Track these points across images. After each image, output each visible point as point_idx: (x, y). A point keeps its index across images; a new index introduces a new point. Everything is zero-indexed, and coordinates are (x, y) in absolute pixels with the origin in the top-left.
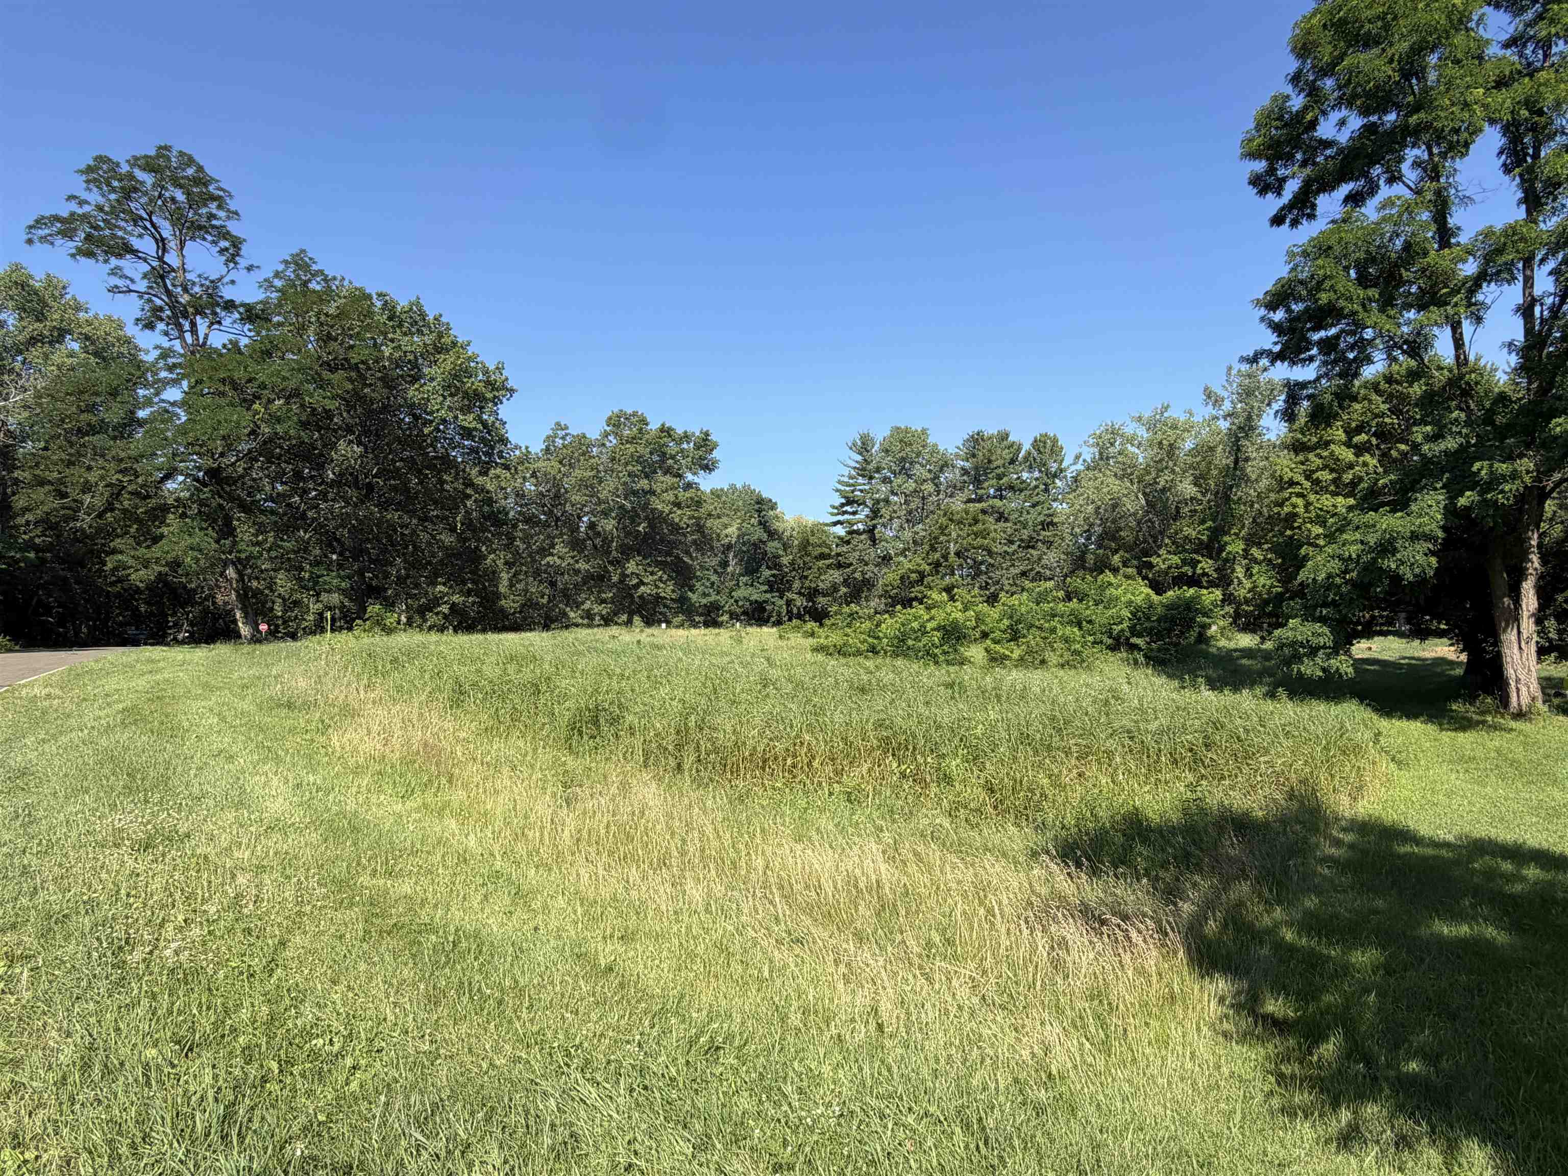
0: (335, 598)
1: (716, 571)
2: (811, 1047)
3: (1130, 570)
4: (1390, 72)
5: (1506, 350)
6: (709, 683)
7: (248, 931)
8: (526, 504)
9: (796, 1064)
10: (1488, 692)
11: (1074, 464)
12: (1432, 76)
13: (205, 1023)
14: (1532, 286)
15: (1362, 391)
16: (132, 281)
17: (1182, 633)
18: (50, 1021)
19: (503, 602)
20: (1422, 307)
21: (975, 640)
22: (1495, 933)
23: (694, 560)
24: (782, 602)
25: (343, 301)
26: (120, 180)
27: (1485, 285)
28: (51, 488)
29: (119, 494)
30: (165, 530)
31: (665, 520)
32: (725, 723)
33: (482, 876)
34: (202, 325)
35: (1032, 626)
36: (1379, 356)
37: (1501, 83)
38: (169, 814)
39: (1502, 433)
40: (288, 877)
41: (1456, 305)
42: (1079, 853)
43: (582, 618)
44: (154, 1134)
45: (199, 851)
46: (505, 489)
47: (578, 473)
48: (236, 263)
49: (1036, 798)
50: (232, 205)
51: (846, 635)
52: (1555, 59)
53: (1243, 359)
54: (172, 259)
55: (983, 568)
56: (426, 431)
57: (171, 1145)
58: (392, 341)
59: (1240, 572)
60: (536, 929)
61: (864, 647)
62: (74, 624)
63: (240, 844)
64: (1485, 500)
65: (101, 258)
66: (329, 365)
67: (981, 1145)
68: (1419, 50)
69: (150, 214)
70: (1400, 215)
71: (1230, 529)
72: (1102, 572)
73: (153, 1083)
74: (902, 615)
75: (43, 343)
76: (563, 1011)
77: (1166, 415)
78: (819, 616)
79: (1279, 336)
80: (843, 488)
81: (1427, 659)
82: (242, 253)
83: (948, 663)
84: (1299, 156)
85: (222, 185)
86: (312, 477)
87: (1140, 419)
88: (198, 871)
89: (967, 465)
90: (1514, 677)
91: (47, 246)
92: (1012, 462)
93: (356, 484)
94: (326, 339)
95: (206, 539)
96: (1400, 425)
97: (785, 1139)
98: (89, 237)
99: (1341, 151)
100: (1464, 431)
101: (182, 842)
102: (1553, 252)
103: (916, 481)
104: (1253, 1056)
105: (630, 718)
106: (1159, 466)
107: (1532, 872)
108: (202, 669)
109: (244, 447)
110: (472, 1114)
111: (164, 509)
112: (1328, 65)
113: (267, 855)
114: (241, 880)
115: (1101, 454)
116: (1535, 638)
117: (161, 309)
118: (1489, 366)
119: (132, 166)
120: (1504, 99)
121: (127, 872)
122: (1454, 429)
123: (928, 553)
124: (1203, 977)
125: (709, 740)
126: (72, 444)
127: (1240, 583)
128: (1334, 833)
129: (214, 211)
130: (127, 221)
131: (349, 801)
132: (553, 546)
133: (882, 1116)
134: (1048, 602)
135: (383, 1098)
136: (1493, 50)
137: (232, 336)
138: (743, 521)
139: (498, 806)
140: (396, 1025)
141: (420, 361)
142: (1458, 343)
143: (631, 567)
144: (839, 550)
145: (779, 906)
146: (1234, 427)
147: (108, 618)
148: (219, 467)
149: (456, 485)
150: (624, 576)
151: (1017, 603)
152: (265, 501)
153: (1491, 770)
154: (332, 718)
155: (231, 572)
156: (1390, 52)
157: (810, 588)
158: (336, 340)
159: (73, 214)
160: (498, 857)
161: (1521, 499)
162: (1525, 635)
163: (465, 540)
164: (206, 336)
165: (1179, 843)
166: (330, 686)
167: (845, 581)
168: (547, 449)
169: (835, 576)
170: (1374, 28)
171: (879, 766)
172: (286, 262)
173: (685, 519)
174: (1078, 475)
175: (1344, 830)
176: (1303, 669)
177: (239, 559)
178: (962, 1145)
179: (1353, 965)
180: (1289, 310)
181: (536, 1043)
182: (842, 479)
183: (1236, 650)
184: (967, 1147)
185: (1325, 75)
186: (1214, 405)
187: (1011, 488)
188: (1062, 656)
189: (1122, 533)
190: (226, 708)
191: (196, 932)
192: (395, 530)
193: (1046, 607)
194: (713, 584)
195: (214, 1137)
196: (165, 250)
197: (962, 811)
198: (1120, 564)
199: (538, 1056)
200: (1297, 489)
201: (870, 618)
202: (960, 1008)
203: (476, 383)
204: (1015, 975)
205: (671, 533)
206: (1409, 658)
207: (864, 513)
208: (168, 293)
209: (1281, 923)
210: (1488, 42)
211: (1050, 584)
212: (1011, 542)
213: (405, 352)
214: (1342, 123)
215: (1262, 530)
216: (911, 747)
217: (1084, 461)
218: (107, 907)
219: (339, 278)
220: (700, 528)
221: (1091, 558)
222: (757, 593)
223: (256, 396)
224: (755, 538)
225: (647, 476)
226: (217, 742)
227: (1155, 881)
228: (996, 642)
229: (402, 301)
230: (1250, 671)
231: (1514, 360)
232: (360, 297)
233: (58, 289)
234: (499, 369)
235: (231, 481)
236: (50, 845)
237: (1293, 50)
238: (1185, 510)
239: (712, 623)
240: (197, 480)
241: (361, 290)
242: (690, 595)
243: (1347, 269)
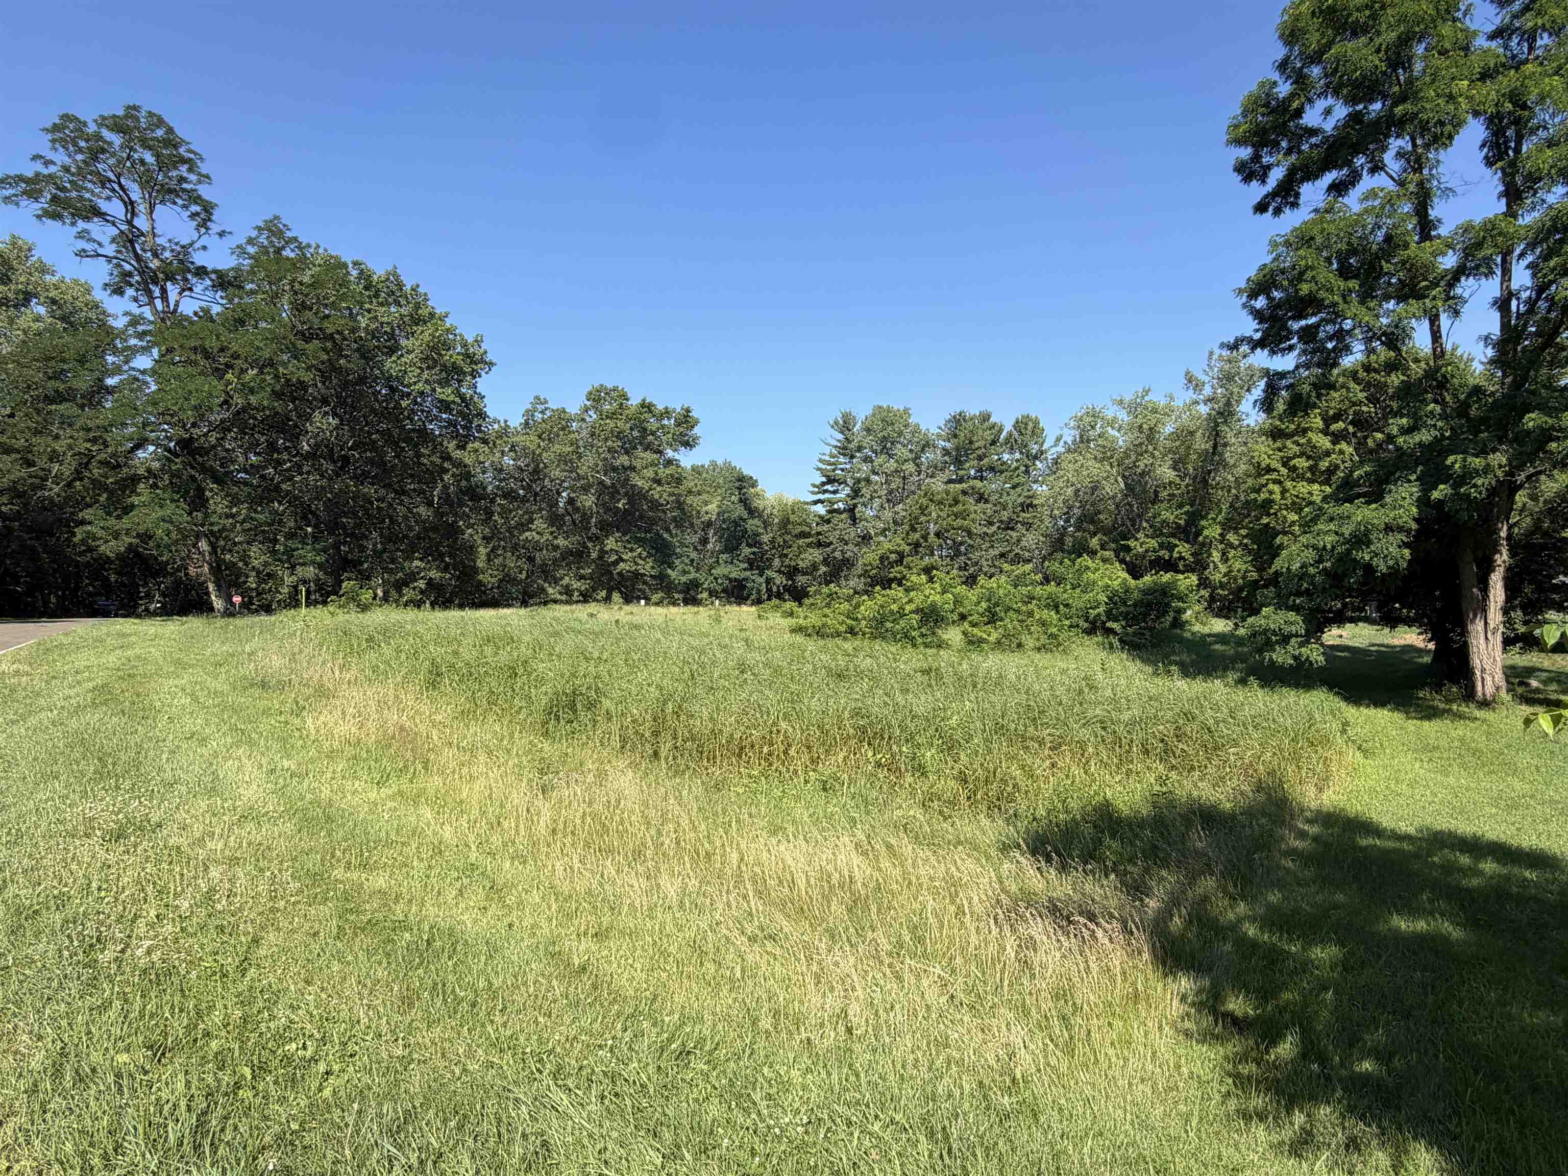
0: (310, 572)
1: (695, 549)
2: (781, 1051)
3: (1107, 553)
4: (1375, 61)
5: (1482, 343)
6: (686, 668)
7: (221, 929)
8: (504, 479)
9: (766, 1070)
10: (1456, 682)
11: (1055, 445)
12: (1418, 67)
13: (178, 1027)
14: (1510, 280)
15: (1341, 380)
16: (100, 244)
17: (1158, 618)
18: (21, 1024)
19: (481, 577)
20: (1401, 298)
21: (954, 622)
22: (1451, 929)
23: (674, 537)
24: (762, 580)
25: (318, 269)
26: (87, 141)
27: (1463, 279)
28: (19, 456)
29: (87, 464)
30: (135, 500)
31: (644, 497)
32: (702, 711)
33: (457, 870)
34: (173, 291)
35: (1009, 609)
36: (1358, 347)
37: (1485, 76)
38: (140, 802)
39: (1475, 426)
40: (262, 870)
41: (1434, 298)
42: (1049, 848)
43: (560, 593)
44: (126, 1144)
45: (171, 842)
46: (483, 463)
47: (557, 448)
48: (207, 229)
49: (1009, 789)
50: (204, 168)
51: (825, 616)
52: (1539, 52)
53: (1222, 346)
54: (142, 223)
55: (963, 548)
56: (404, 404)
57: (143, 1155)
58: (369, 311)
59: (1216, 556)
60: (510, 926)
61: (843, 628)
62: (42, 594)
63: (213, 834)
64: (1457, 494)
65: (68, 221)
66: (304, 335)
67: (945, 1153)
68: (1405, 41)
69: (118, 176)
70: (1383, 207)
71: (1208, 514)
72: (1080, 556)
73: (125, 1090)
74: (881, 596)
75: (8, 307)
76: (536, 1013)
77: (1146, 398)
78: (799, 595)
79: (1259, 323)
80: (824, 467)
81: (1395, 647)
82: (213, 218)
83: (926, 646)
84: (1284, 144)
85: (192, 147)
86: (286, 448)
87: (1121, 402)
88: (171, 863)
89: (948, 445)
90: (1479, 667)
91: (12, 207)
92: (993, 443)
93: (331, 457)
94: (300, 308)
95: (177, 511)
96: (1376, 414)
97: (753, 1148)
98: (54, 199)
99: (1327, 139)
100: (1439, 424)
101: (154, 832)
102: (1532, 246)
103: (897, 461)
104: (1213, 1056)
105: (607, 703)
106: (1138, 450)
107: (1489, 866)
108: (175, 644)
109: (215, 417)
110: (445, 1121)
111: (135, 480)
112: (1315, 52)
113: (240, 846)
114: (215, 873)
115: (1081, 436)
116: (1502, 629)
117: (130, 274)
118: (1465, 356)
119: (100, 125)
120: (1489, 92)
121: (99, 865)
122: (1429, 422)
123: (908, 534)
124: (1166, 975)
125: (685, 726)
126: (38, 412)
127: (1216, 567)
128: (1300, 825)
129: (185, 175)
130: (94, 183)
131: (323, 789)
132: (531, 521)
133: (849, 1123)
134: (1027, 586)
135: (356, 1106)
136: (1481, 42)
137: (203, 304)
138: (724, 498)
139: (473, 793)
140: (369, 1027)
141: (397, 332)
142: (1436, 335)
143: (611, 543)
144: (819, 529)
145: (752, 903)
146: (1214, 413)
147: (77, 588)
148: (191, 438)
149: (434, 459)
150: (602, 553)
151: (995, 585)
152: (239, 472)
153: (1454, 759)
154: (306, 700)
155: (203, 545)
156: (1377, 41)
157: (789, 566)
158: (311, 309)
159: (37, 174)
160: (474, 848)
161: (1493, 492)
162: (1492, 625)
163: (442, 515)
164: (177, 304)
165: (1148, 837)
166: (305, 665)
167: (825, 560)
168: (527, 423)
169: (814, 555)
170: (1362, 17)
171: (855, 754)
172: (259, 229)
173: (665, 495)
174: (1058, 457)
175: (1309, 821)
176: (1274, 657)
177: (212, 532)
178: (926, 1154)
179: (1312, 961)
180: (1269, 298)
181: (509, 1048)
182: (823, 457)
183: (1209, 635)
184: (930, 1156)
185: (1312, 63)
186: (1195, 390)
187: (992, 469)
188: (1038, 639)
189: (1101, 516)
190: (198, 687)
191: (168, 929)
192: (372, 503)
193: (1024, 590)
194: (692, 561)
195: (187, 1148)
196: (133, 214)
197: (936, 803)
198: (1098, 547)
199: (511, 1062)
200: (1274, 476)
201: (849, 599)
202: (928, 1007)
203: (453, 356)
204: (984, 973)
205: (651, 509)
206: (1378, 645)
207: (845, 492)
208: (138, 258)
209: (1243, 919)
210: (1475, 33)
211: (1028, 567)
212: (991, 524)
213: (382, 323)
214: (1328, 112)
215: (1239, 514)
216: (886, 736)
217: (1065, 443)
218: (78, 901)
219: (314, 245)
220: (680, 505)
221: (1069, 541)
222: (736, 572)
223: (229, 366)
224: (735, 515)
225: (627, 452)
226: (191, 724)
227: (1123, 876)
228: (974, 625)
229: (379, 270)
230: (1223, 656)
231: (1490, 352)
232: (336, 266)
233: (23, 251)
234: (478, 342)
235: (204, 451)
236: (20, 835)
237: (1281, 37)
238: (1164, 494)
239: (691, 600)
240: (169, 451)
241: (336, 258)
242: (669, 571)
243: (1328, 260)
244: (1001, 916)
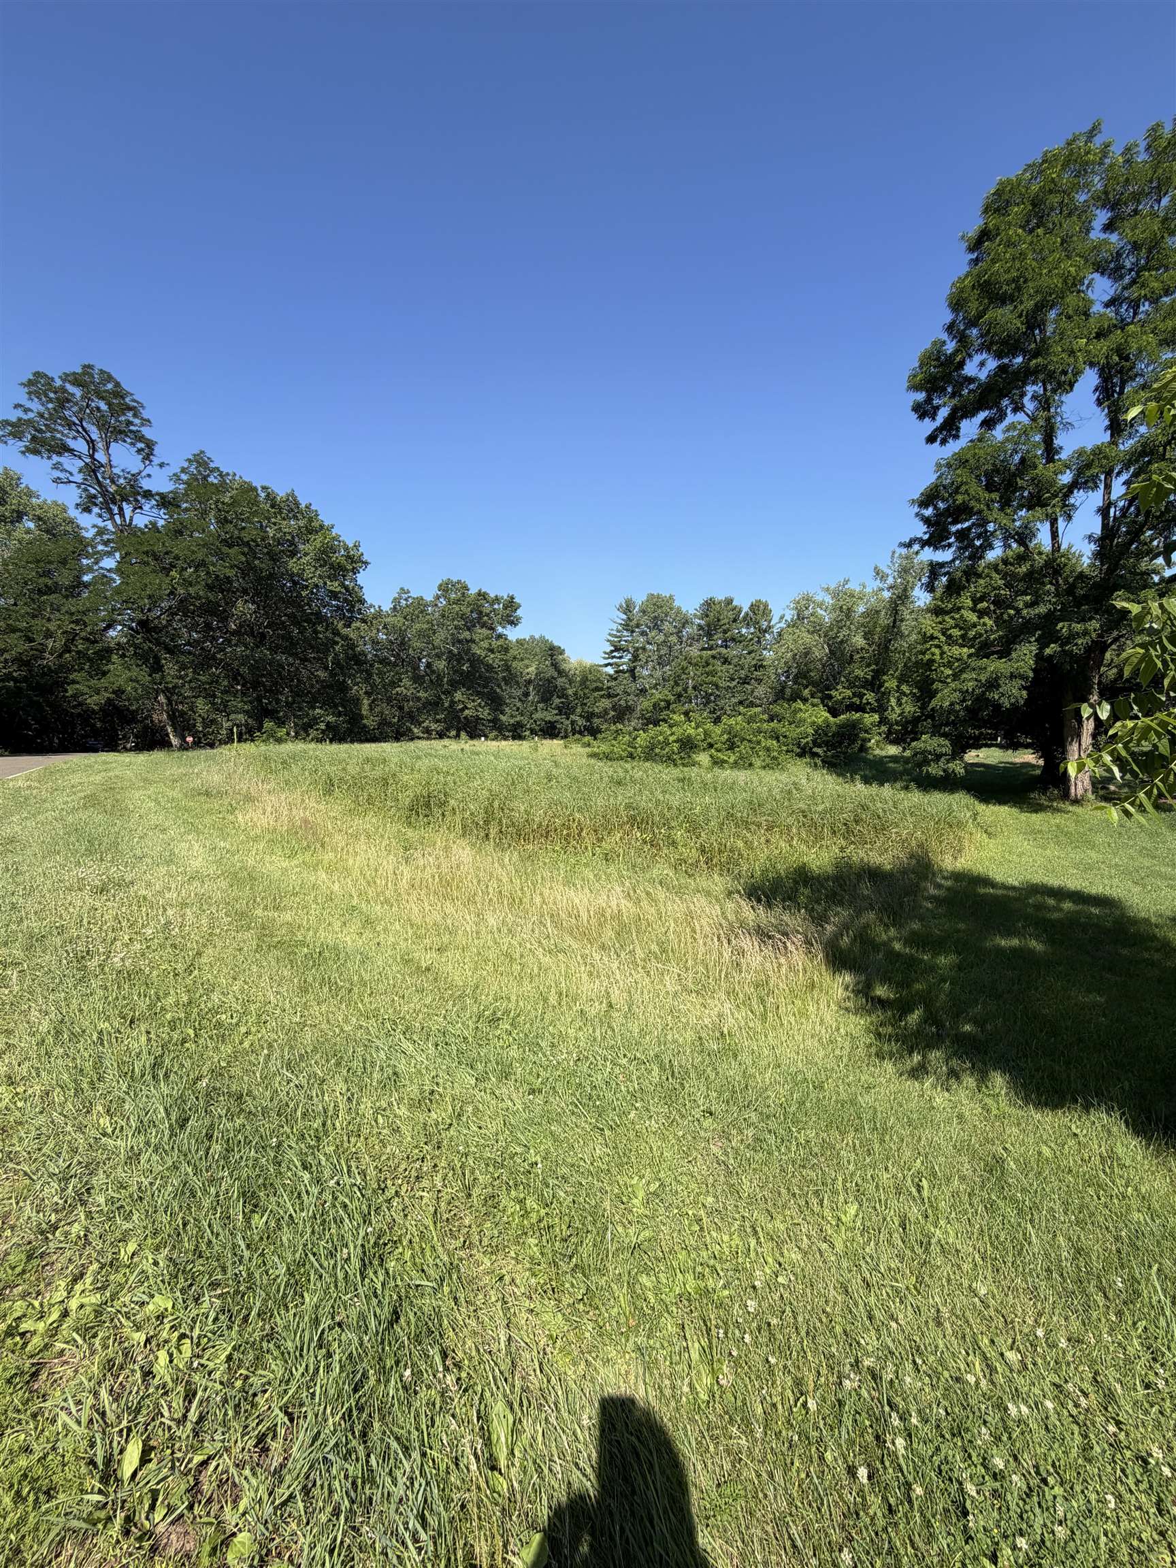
0: (241, 718)
1: (520, 700)
2: (562, 1017)
3: (815, 700)
4: (1019, 324)
5: (1089, 540)
6: (510, 778)
7: (174, 946)
8: (380, 649)
9: (551, 1029)
10: (1056, 786)
11: (780, 622)
12: (1050, 329)
13: (143, 1005)
14: (1110, 492)
15: (986, 571)
16: (71, 474)
17: (849, 745)
18: (33, 1005)
19: (365, 721)
20: (1030, 508)
21: (704, 749)
22: (1036, 944)
23: (506, 692)
24: (568, 722)
25: (235, 492)
26: (55, 393)
27: (1075, 491)
28: (21, 634)
29: (73, 640)
30: (110, 667)
31: (482, 662)
32: (520, 806)
33: (343, 909)
34: (128, 509)
35: (743, 739)
36: (998, 544)
37: (1100, 335)
38: (118, 868)
39: (1078, 602)
40: (204, 911)
41: (1054, 506)
42: (760, 894)
43: (423, 733)
44: (106, 1075)
45: (140, 893)
46: (364, 637)
47: (418, 626)
48: (150, 461)
49: (736, 857)
50: (145, 414)
51: (612, 746)
52: (1142, 316)
53: (903, 545)
54: (101, 456)
55: (712, 698)
56: (304, 593)
58: (275, 524)
59: (893, 701)
60: (378, 944)
61: (624, 754)
62: (48, 736)
63: (170, 889)
64: (1063, 651)
65: (45, 456)
66: (227, 542)
68: (1041, 307)
69: (81, 421)
70: (1019, 436)
71: (888, 671)
72: (796, 701)
73: (106, 1043)
74: (653, 730)
76: (393, 996)
77: (846, 587)
78: (594, 732)
79: (928, 527)
80: (612, 639)
81: (1017, 764)
82: (155, 452)
83: (684, 765)
84: (949, 390)
85: (135, 398)
86: (219, 628)
87: (827, 589)
88: (139, 907)
89: (702, 622)
92: (735, 620)
93: (252, 634)
94: (223, 522)
95: (142, 674)
96: (1010, 595)
97: (538, 1074)
98: (34, 438)
99: (981, 385)
100: (1053, 600)
101: (128, 887)
102: (1127, 467)
103: (665, 635)
104: (863, 1022)
105: (452, 802)
106: (838, 625)
107: (1067, 905)
108: (143, 768)
109: (166, 604)
110: (328, 1061)
111: (109, 651)
112: (975, 317)
113: (189, 896)
114: (170, 912)
115: (798, 615)
117: (95, 497)
118: (1077, 553)
119: (64, 381)
120: (1101, 347)
121: (88, 907)
122: (1046, 598)
123: (673, 687)
124: (834, 972)
125: (508, 817)
126: (34, 601)
127: (893, 709)
128: (938, 880)
129: (131, 419)
130: (63, 426)
131: (249, 860)
132: (400, 680)
133: (606, 1059)
134: (757, 723)
135: (266, 1052)
136: (1097, 308)
137: (151, 519)
138: (540, 663)
139: (356, 862)
140: (277, 1005)
141: (296, 540)
142: (1054, 535)
143: (458, 696)
144: (609, 684)
146: (894, 596)
147: (73, 732)
148: (148, 619)
149: (327, 634)
150: (453, 703)
151: (734, 723)
152: (185, 645)
153: (1052, 839)
154: (238, 803)
155: (161, 698)
156: (1020, 308)
157: (588, 712)
158: (231, 522)
159: (20, 419)
160: (355, 897)
161: (1089, 649)
162: (1084, 746)
163: (335, 676)
164: (131, 519)
165: (830, 887)
166: (237, 781)
167: (613, 707)
168: (394, 609)
169: (606, 703)
170: (1009, 289)
171: (628, 835)
172: (189, 461)
173: (497, 661)
174: (781, 631)
175: (945, 878)
176: (930, 770)
177: (167, 688)
179: (937, 965)
180: (935, 508)
181: (374, 1017)
182: (612, 632)
183: (886, 757)
185: (972, 325)
186: (881, 580)
187: (733, 640)
188: (764, 761)
189: (811, 674)
190: (160, 796)
191: (137, 946)
192: (283, 668)
193: (755, 726)
194: (518, 709)
195: (148, 1077)
196: (94, 450)
197: (683, 865)
198: (809, 696)
199: (374, 1025)
200: (936, 642)
201: (630, 733)
203: (339, 557)
205: (486, 670)
206: (1005, 763)
207: (627, 658)
208: (99, 483)
209: (893, 938)
210: (1093, 302)
211: (759, 709)
212: (733, 680)
213: (285, 533)
214: (982, 364)
215: (910, 671)
216: (650, 822)
217: (786, 620)
218: (73, 930)
219: (232, 474)
220: (508, 668)
221: (788, 691)
222: (550, 716)
223: (173, 566)
224: (548, 675)
225: (469, 629)
226: (154, 819)
227: (810, 911)
228: (718, 750)
229: (281, 493)
230: (894, 772)
231: (1093, 547)
232: (248, 489)
233: (13, 480)
234: (356, 546)
235: (157, 630)
236: (32, 889)
237: (949, 305)
238: (857, 657)
239: (518, 737)
240: (132, 629)
241: (249, 484)
242: (501, 717)
243: (978, 477)
244: (722, 935)
